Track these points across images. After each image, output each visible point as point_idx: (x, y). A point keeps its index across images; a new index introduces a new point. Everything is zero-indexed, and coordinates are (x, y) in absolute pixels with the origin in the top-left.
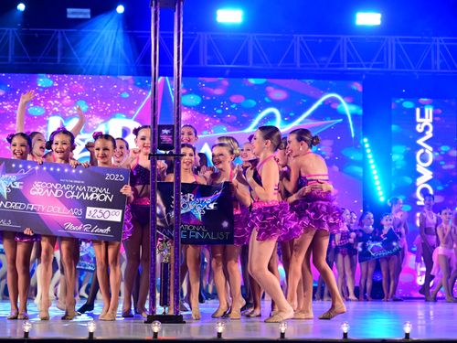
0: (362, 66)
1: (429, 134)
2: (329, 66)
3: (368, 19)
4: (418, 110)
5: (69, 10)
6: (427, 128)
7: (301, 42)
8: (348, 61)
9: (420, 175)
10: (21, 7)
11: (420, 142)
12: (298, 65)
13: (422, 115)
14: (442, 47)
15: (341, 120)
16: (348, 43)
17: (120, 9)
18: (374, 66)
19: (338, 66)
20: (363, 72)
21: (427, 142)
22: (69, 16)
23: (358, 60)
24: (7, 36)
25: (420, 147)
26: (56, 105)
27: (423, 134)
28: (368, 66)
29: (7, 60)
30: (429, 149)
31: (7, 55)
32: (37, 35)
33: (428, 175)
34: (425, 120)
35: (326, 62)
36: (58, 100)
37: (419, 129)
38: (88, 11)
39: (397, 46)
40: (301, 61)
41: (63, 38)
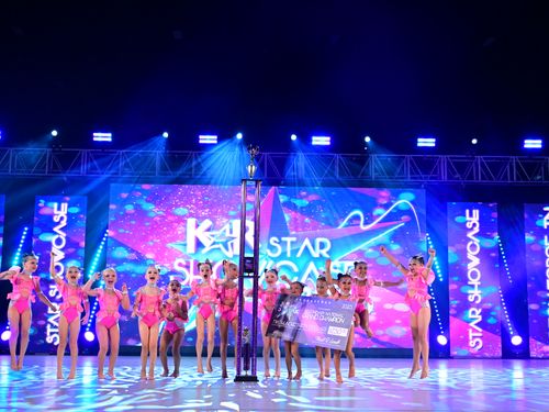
0: (421, 178)
1: (477, 230)
3: (427, 142)
4: (467, 211)
5: (201, 137)
6: (474, 225)
7: (375, 160)
8: (412, 173)
9: (470, 261)
10: (166, 135)
11: (470, 235)
12: (374, 177)
13: (471, 215)
14: (482, 164)
16: (411, 161)
17: (239, 136)
18: (432, 178)
19: (404, 178)
20: (422, 183)
21: (475, 235)
22: (201, 142)
23: (418, 174)
24: (154, 157)
25: (470, 240)
27: (472, 229)
28: (426, 178)
29: (154, 174)
30: (477, 241)
32: (176, 156)
33: (476, 261)
34: (473, 218)
37: (469, 225)
38: (216, 137)
39: (448, 162)
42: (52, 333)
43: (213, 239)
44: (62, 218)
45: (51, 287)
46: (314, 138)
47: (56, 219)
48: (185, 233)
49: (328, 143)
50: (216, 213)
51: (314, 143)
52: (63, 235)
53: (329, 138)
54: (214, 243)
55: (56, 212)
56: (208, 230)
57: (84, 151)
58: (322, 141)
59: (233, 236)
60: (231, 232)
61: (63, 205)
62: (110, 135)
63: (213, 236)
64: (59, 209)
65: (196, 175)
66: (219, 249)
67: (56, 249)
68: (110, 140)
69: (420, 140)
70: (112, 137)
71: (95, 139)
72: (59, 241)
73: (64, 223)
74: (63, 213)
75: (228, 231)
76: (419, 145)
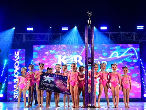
2: (130, 40)
3: (141, 27)
5: (63, 28)
7: (123, 34)
8: (136, 38)
12: (122, 40)
15: (134, 54)
16: (135, 34)
17: (76, 27)
18: (143, 40)
19: (133, 40)
20: (139, 41)
22: (63, 30)
23: (138, 38)
24: (47, 35)
26: (59, 52)
28: (141, 40)
29: (47, 41)
31: (47, 40)
32: (55, 35)
35: (129, 39)
36: (60, 51)
38: (68, 28)
40: (123, 39)
41: (61, 35)
42: (15, 95)
43: (67, 62)
44: (17, 57)
45: (15, 79)
46: (101, 27)
47: (15, 57)
48: (58, 61)
49: (106, 29)
50: (68, 53)
51: (101, 29)
52: (18, 62)
53: (106, 27)
54: (68, 63)
55: (15, 55)
56: (66, 59)
57: (24, 34)
58: (104, 28)
59: (74, 61)
60: (73, 60)
61: (18, 52)
62: (32, 28)
63: (67, 61)
64: (16, 54)
65: (61, 41)
66: (69, 65)
67: (16, 67)
68: (32, 30)
69: (138, 27)
70: (33, 29)
71: (27, 30)
72: (17, 64)
73: (18, 58)
74: (18, 55)
75: (72, 60)
76: (138, 28)
